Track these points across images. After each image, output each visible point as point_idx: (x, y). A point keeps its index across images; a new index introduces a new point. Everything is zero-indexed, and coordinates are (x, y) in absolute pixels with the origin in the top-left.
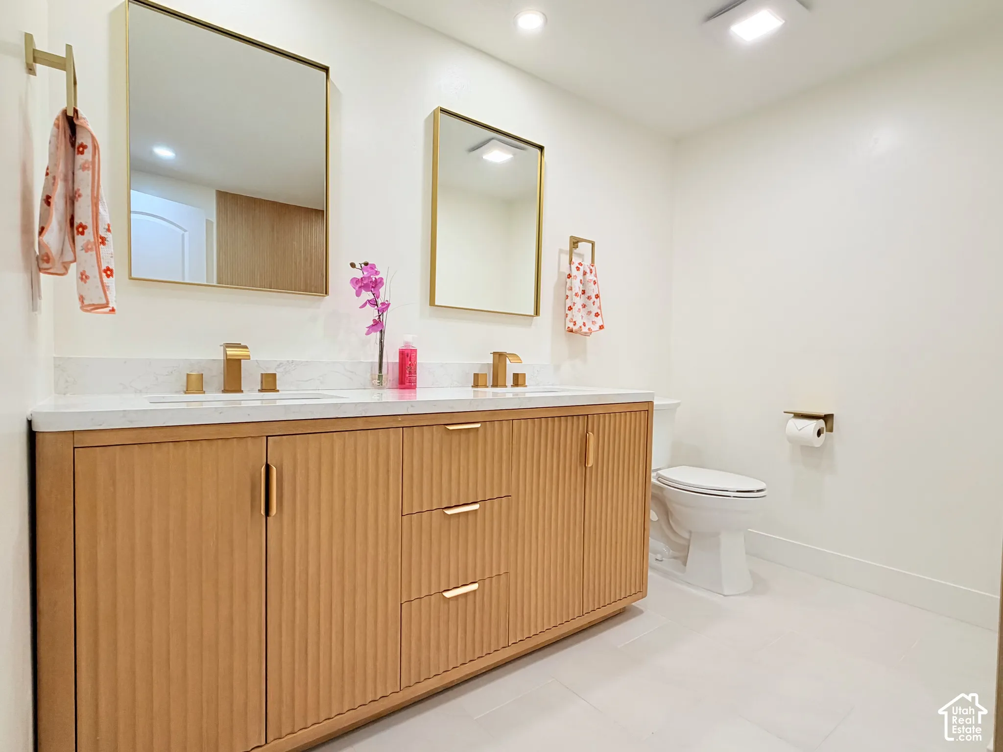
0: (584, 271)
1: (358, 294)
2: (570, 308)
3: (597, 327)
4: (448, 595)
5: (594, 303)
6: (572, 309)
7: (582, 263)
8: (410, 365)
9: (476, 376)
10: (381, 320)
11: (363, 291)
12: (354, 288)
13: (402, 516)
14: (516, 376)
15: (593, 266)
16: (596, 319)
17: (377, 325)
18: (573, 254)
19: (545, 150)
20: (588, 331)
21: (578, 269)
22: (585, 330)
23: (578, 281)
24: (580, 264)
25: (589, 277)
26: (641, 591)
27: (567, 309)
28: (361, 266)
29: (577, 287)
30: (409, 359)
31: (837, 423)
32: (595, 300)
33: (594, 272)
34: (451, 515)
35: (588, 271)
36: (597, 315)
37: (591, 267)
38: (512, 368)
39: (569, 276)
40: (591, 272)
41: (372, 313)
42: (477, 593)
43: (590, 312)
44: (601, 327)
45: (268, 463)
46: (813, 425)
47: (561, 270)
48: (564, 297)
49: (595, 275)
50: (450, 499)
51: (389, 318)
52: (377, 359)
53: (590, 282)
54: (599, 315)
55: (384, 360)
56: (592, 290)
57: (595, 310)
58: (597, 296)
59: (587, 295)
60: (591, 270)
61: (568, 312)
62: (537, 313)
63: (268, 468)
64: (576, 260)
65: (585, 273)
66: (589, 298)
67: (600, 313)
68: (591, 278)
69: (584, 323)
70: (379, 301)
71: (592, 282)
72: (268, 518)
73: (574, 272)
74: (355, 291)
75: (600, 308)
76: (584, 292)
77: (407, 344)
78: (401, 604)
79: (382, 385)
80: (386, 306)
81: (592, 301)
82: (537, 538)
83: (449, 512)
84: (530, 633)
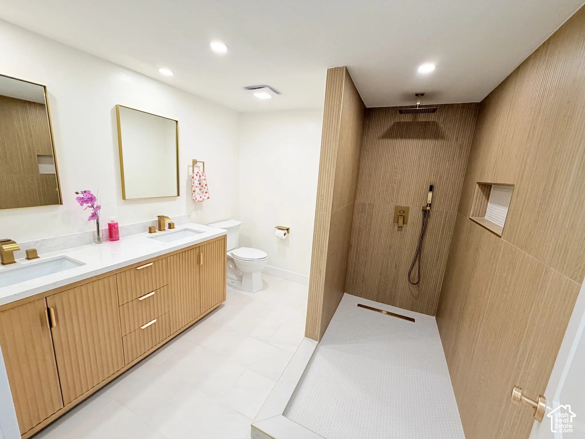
0: (200, 175)
1: (82, 205)
2: (194, 191)
3: (206, 198)
4: (143, 328)
5: (205, 188)
6: (195, 192)
7: (199, 172)
8: (115, 231)
9: (150, 228)
10: (96, 214)
11: (84, 204)
12: (79, 202)
13: (119, 306)
14: (170, 224)
15: (204, 173)
16: (206, 194)
17: (94, 216)
18: (194, 167)
19: (179, 123)
20: (202, 200)
21: (197, 175)
22: (201, 199)
23: (197, 180)
24: (198, 173)
25: (202, 178)
26: (224, 299)
27: (193, 191)
28: (82, 192)
29: (197, 183)
30: (114, 228)
31: (290, 230)
32: (205, 186)
33: (204, 175)
34: (142, 300)
35: (201, 175)
36: (206, 193)
37: (203, 173)
38: (167, 222)
39: (193, 178)
40: (203, 176)
41: (91, 211)
42: (156, 323)
43: (203, 192)
44: (208, 198)
45: (48, 307)
46: (283, 232)
47: (189, 174)
48: (191, 186)
49: (205, 177)
50: (141, 293)
51: (100, 213)
52: (96, 229)
53: (203, 180)
54: (207, 193)
55: (100, 229)
56: (204, 183)
57: (205, 191)
58: (206, 185)
59: (201, 185)
60: (203, 174)
61: (193, 193)
62: (178, 195)
63: (49, 310)
64: (196, 170)
65: (200, 176)
66: (202, 186)
67: (207, 192)
68: (203, 178)
69: (201, 197)
70: (95, 206)
71: (204, 180)
72: (52, 328)
73: (195, 177)
74: (80, 204)
75: (207, 190)
76: (200, 184)
77: (112, 221)
78: (122, 337)
79: (100, 241)
80: (99, 208)
81: (204, 187)
82: (181, 295)
83: (140, 299)
84: (179, 327)
